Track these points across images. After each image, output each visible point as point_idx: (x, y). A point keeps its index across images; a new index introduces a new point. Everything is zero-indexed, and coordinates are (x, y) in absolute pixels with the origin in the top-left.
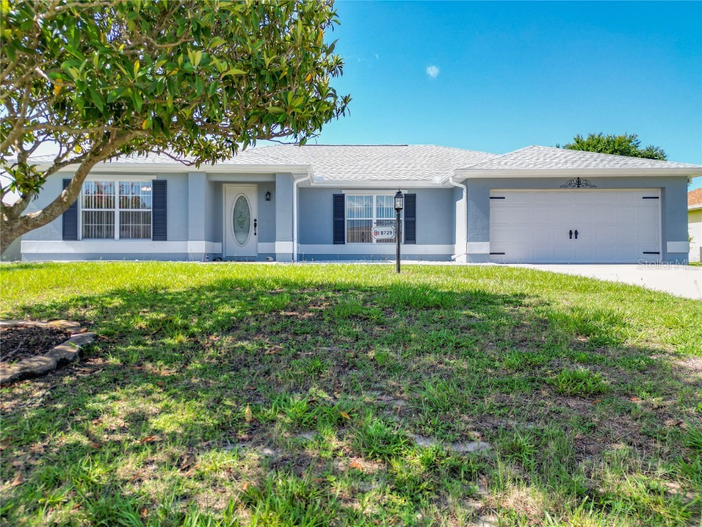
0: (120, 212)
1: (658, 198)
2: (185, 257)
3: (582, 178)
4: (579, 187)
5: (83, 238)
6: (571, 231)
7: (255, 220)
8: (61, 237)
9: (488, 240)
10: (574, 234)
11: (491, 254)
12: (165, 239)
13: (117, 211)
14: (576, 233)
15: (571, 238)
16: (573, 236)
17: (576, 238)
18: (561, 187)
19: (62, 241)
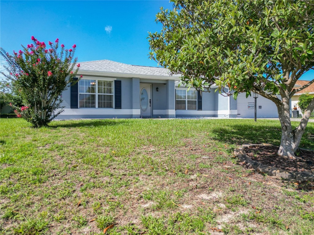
0: (99, 95)
2: (131, 116)
5: (80, 107)
6: (259, 106)
7: (150, 100)
8: (70, 107)
9: (237, 109)
11: (238, 114)
12: (121, 108)
13: (97, 94)
16: (260, 108)
19: (70, 109)
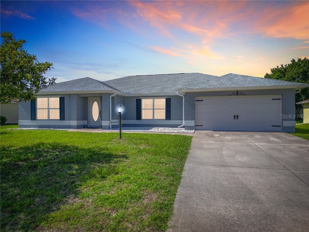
1: (280, 99)
3: (239, 91)
4: (237, 95)
7: (100, 111)
8: (31, 119)
9: (194, 119)
10: (236, 117)
12: (64, 120)
14: (238, 116)
15: (235, 119)
17: (237, 119)
18: (229, 95)
19: (31, 121)
